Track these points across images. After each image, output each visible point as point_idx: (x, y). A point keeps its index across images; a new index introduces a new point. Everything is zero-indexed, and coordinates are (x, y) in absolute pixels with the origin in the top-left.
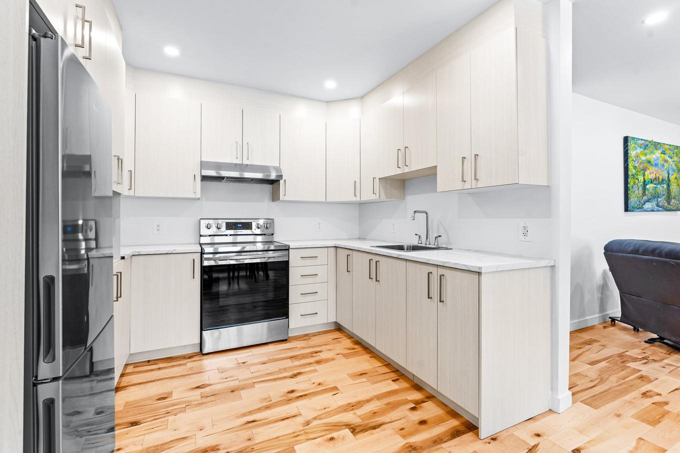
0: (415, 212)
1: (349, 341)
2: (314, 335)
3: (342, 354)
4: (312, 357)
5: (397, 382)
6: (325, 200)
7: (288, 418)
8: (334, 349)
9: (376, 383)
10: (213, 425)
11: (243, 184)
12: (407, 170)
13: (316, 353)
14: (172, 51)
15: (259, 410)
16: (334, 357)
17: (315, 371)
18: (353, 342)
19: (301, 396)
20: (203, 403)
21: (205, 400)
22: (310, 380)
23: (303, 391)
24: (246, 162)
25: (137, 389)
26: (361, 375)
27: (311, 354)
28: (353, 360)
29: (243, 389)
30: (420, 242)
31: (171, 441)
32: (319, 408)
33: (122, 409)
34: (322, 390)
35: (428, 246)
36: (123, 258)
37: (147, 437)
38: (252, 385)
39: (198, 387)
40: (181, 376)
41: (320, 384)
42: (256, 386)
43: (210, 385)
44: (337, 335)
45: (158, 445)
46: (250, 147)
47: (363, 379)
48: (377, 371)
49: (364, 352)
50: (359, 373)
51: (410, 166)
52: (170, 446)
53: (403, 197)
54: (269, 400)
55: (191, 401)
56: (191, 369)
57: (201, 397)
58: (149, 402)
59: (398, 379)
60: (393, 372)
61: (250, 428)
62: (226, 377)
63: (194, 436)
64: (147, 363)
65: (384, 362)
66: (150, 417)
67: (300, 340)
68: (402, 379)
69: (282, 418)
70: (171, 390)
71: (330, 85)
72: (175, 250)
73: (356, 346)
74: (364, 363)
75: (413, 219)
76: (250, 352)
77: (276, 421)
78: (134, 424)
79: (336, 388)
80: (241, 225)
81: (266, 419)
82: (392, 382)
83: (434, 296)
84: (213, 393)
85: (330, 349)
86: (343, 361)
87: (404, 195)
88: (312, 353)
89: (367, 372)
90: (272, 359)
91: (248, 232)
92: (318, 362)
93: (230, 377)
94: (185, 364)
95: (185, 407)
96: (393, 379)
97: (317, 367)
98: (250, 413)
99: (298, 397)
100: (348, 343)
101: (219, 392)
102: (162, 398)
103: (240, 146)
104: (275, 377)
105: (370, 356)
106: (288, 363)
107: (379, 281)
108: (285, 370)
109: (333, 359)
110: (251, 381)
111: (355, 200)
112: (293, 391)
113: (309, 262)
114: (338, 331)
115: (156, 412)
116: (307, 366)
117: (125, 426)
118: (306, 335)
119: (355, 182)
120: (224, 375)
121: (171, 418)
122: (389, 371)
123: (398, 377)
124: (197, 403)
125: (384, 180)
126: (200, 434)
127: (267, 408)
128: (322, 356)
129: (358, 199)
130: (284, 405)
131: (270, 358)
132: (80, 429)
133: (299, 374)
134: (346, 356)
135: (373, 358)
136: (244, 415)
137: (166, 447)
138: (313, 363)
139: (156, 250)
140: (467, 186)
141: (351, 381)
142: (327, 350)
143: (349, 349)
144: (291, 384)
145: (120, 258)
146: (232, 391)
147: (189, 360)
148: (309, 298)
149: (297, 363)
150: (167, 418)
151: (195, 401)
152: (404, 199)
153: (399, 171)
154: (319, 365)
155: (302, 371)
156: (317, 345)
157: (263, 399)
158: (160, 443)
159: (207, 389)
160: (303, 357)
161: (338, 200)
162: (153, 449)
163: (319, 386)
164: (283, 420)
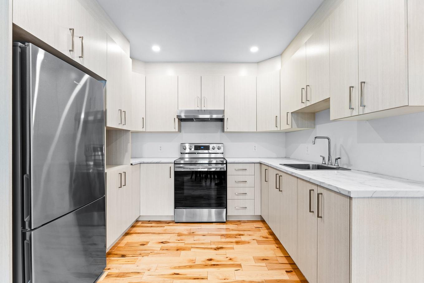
0: (316, 138)
1: (267, 231)
2: (244, 222)
3: (256, 240)
4: (236, 237)
5: (289, 274)
6: (256, 131)
7: (198, 279)
8: (253, 235)
9: (272, 269)
10: (156, 269)
11: (205, 122)
12: (308, 104)
13: (239, 235)
14: (156, 48)
15: (185, 267)
16: (250, 241)
17: (233, 248)
18: (269, 232)
19: (214, 265)
20: (159, 253)
21: (161, 252)
22: (226, 254)
23: (218, 261)
24: (203, 109)
25: (135, 236)
26: (263, 260)
27: (235, 236)
28: (263, 246)
29: (184, 250)
30: (324, 163)
31: (132, 273)
32: (221, 277)
33: (123, 246)
34: (230, 264)
35: (329, 166)
36: (132, 164)
37: (124, 266)
38: (189, 249)
39: (162, 242)
40: (159, 233)
41: (230, 259)
42: (192, 250)
43: (169, 242)
44: (260, 225)
45: (125, 273)
46: (205, 99)
47: (263, 264)
48: (277, 260)
49: (274, 242)
50: (262, 258)
51: (311, 101)
52: (130, 275)
53: (314, 126)
54: (194, 261)
55: (154, 250)
56: (165, 230)
57: (160, 249)
58: (136, 245)
59: (292, 271)
60: (290, 264)
61: (174, 278)
62: (179, 239)
63: (143, 273)
64: (148, 222)
65: (285, 254)
66: (131, 254)
67: (233, 224)
68: (295, 272)
69: (194, 278)
70: (149, 241)
71: (254, 49)
72: (161, 161)
73: (270, 236)
74: (270, 251)
75: (313, 143)
76: (200, 226)
77: (190, 278)
78: (123, 256)
79: (240, 265)
80: (203, 147)
81: (186, 275)
82: (285, 272)
83: (315, 210)
84: (167, 248)
85: (250, 234)
86: (255, 245)
87: (315, 124)
88: (237, 235)
89: (269, 259)
90: (211, 234)
91: (206, 151)
92: (237, 243)
93: (181, 240)
94: (164, 227)
95: (149, 253)
96: (287, 270)
97: (235, 246)
98: (179, 267)
99: (212, 265)
100: (265, 232)
101: (170, 249)
102: (143, 244)
103: (200, 99)
104: (206, 246)
105: (277, 246)
106: (218, 239)
107: (282, 191)
108: (214, 243)
109: (249, 243)
110: (190, 246)
111: (277, 130)
112: (211, 260)
113: (241, 173)
114: (262, 222)
115: (135, 252)
116: (229, 244)
117: (119, 256)
118: (239, 221)
119: (277, 116)
120: (179, 238)
121: (140, 258)
122: (287, 262)
123: (292, 270)
124: (156, 252)
125: (295, 114)
126: (147, 273)
127: (191, 267)
128: (243, 238)
129: (279, 129)
130: (200, 268)
131: (209, 233)
132: (93, 253)
133: (221, 248)
134: (259, 242)
135: (278, 249)
136: (175, 268)
137: (128, 275)
138: (234, 243)
139: (152, 160)
140: (355, 113)
141: (253, 263)
142: (248, 235)
143: (263, 237)
144: (212, 254)
145: (130, 164)
146: (177, 250)
147: (167, 225)
148: (241, 197)
149: (224, 240)
150: (138, 257)
151: (156, 251)
152: (315, 128)
153: (303, 106)
154: (237, 245)
155: (224, 246)
156: (243, 230)
157: (190, 260)
158: (127, 272)
159: (166, 245)
160: (229, 237)
161: (265, 130)
162: (122, 274)
163: (229, 261)
164: (195, 279)
